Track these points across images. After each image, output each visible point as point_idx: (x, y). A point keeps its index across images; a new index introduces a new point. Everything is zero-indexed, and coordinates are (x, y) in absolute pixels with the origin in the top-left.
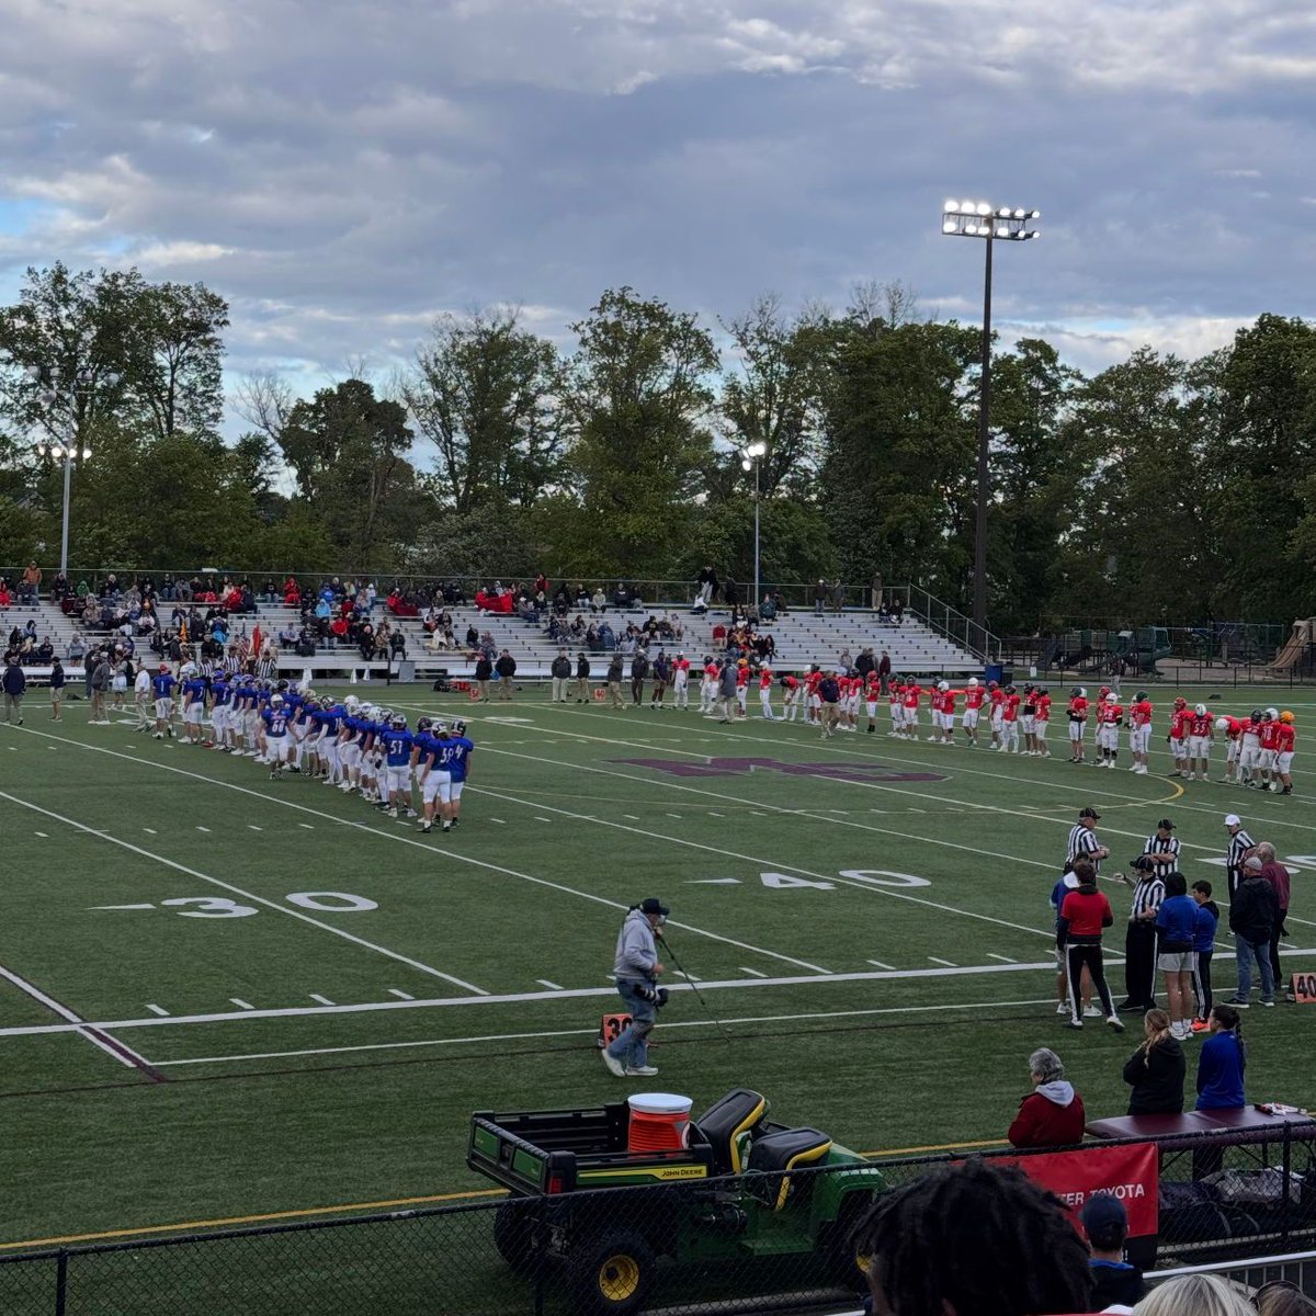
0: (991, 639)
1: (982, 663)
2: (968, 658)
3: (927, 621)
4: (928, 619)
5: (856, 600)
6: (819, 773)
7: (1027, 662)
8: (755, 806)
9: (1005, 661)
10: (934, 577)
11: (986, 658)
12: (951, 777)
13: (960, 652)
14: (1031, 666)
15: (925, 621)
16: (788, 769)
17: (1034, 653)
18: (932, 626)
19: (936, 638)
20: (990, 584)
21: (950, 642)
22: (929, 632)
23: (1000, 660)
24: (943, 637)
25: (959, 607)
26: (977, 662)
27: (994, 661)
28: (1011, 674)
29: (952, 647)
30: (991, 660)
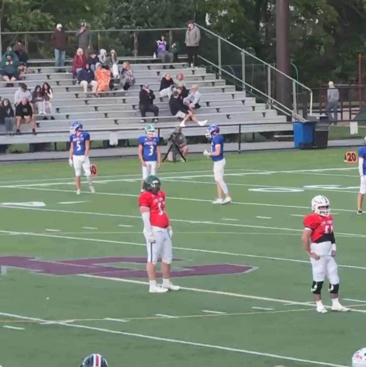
0: (299, 88)
1: (289, 119)
2: (272, 115)
3: (217, 70)
4: (219, 67)
5: (126, 47)
6: (88, 272)
7: (346, 116)
8: (8, 318)
9: (318, 116)
10: (224, 12)
11: (294, 112)
12: (256, 268)
13: (261, 107)
14: (350, 120)
15: (216, 70)
16: (48, 268)
17: (353, 103)
18: (224, 76)
19: (231, 90)
20: (296, 18)
21: (248, 95)
22: (221, 83)
23: (311, 114)
24: (238, 89)
25: (258, 50)
26: (283, 119)
27: (305, 116)
28: (327, 132)
29: (251, 101)
30: (300, 117)
